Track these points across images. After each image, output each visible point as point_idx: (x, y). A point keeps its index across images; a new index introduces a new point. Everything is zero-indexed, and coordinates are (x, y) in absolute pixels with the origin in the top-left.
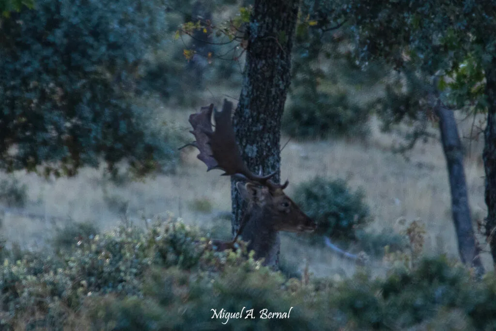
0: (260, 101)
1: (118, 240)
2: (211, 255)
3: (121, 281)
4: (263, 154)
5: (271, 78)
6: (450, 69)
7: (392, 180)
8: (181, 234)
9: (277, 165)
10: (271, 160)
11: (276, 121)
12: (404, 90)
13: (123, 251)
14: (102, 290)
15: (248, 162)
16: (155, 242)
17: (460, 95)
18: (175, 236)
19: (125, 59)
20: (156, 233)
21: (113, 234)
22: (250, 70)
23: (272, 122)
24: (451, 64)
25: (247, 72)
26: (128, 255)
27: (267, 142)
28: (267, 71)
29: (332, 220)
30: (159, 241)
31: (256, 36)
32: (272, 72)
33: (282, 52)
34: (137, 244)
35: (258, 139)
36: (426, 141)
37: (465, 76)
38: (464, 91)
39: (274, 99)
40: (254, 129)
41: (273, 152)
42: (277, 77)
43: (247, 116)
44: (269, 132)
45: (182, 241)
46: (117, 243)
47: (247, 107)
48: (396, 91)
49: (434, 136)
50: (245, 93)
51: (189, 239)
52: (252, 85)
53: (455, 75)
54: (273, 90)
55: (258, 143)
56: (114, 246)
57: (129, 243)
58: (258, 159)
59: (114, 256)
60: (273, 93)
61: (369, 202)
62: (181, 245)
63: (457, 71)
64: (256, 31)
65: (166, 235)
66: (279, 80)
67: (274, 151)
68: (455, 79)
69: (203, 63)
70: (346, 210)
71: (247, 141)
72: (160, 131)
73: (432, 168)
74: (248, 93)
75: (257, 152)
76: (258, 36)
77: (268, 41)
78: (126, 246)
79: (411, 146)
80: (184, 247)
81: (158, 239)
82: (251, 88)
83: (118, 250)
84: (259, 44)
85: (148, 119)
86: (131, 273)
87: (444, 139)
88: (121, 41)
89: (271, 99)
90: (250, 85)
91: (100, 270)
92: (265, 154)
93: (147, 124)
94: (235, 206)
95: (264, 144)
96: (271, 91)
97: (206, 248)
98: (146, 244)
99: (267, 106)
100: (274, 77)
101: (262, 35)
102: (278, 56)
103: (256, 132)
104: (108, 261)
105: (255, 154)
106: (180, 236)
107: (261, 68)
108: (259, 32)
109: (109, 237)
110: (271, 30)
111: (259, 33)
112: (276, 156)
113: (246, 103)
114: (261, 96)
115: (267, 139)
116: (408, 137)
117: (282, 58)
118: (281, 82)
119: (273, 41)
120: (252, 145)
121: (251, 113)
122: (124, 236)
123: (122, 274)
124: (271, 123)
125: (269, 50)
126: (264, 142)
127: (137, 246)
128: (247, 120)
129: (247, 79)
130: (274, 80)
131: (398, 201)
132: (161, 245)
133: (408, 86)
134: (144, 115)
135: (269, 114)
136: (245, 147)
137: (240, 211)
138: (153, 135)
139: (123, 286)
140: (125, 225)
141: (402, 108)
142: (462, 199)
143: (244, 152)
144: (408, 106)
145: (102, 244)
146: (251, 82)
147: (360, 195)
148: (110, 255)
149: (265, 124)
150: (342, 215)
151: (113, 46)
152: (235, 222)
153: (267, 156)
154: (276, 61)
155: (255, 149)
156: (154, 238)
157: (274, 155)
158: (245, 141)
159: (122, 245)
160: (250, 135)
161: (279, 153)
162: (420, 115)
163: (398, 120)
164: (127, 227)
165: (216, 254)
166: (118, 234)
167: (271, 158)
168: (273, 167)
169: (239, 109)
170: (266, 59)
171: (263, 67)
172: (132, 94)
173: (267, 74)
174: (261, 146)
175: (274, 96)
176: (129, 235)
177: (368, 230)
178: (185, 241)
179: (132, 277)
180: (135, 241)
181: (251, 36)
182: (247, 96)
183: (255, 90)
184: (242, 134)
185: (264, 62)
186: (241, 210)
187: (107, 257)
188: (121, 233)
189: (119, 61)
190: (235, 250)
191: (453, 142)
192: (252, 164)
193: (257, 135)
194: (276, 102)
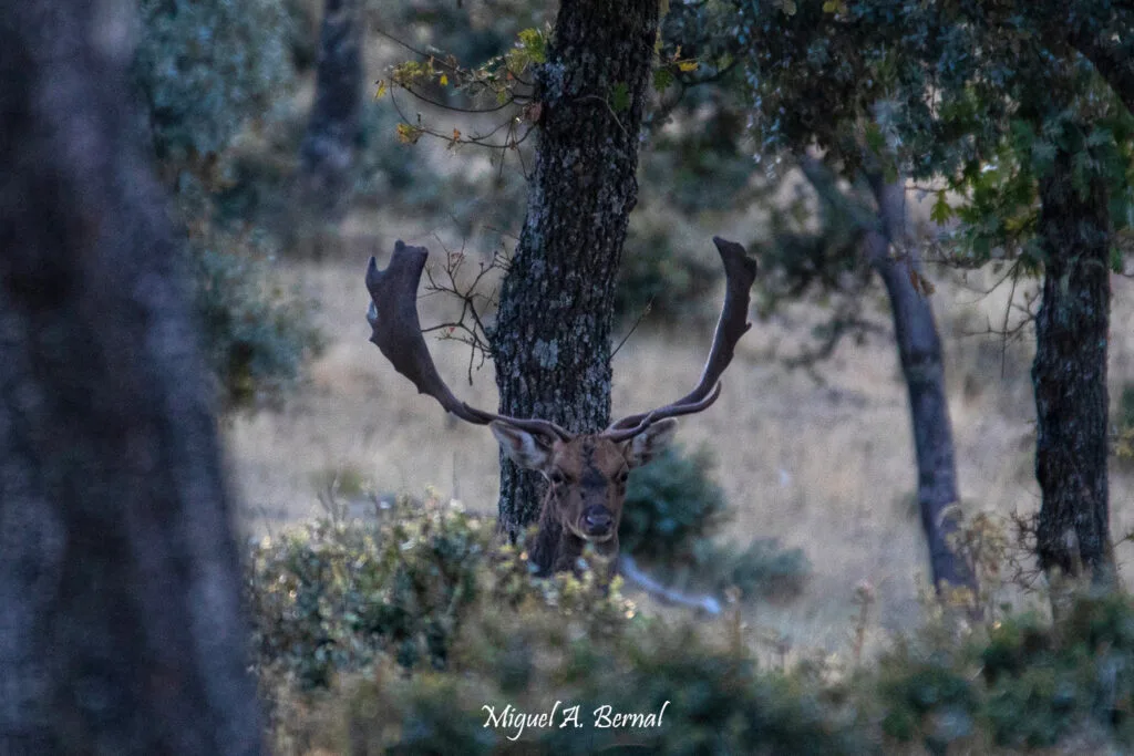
0: (567, 242)
1: (316, 548)
2: (524, 586)
3: (323, 642)
4: (572, 360)
5: (594, 189)
6: (960, 176)
7: (772, 428)
8: (458, 535)
9: (604, 387)
10: (591, 375)
11: (603, 287)
12: (813, 225)
13: (326, 574)
14: (279, 661)
15: (539, 380)
16: (399, 555)
17: (982, 235)
18: (444, 542)
19: (191, 149)
20: (401, 535)
21: (304, 535)
22: (544, 171)
23: (595, 288)
24: (963, 166)
25: (538, 177)
26: (339, 581)
27: (583, 333)
28: (585, 173)
29: (640, 519)
30: (407, 551)
31: (560, 94)
32: (596, 175)
33: (619, 132)
34: (357, 558)
35: (562, 326)
36: (860, 341)
37: (993, 193)
38: (991, 226)
39: (598, 236)
40: (553, 304)
41: (595, 356)
42: (607, 186)
43: (537, 275)
44: (587, 313)
45: (460, 552)
46: (312, 555)
47: (538, 255)
48: (794, 226)
49: (878, 330)
50: (533, 223)
51: (476, 548)
52: (549, 206)
53: (970, 191)
54: (597, 216)
55: (561, 337)
56: (306, 562)
57: (340, 556)
58: (562, 372)
59: (307, 584)
60: (598, 222)
61: (724, 477)
62: (458, 562)
63: (976, 180)
64: (561, 84)
65: (422, 540)
66: (611, 194)
67: (598, 356)
68: (972, 198)
69: (341, 157)
70: (670, 494)
71: (536, 331)
72: (266, 310)
73: (860, 402)
74: (540, 222)
75: (560, 356)
76: (564, 93)
77: (588, 106)
78: (333, 563)
79: (827, 352)
80: (464, 565)
81: (406, 546)
82: (546, 211)
83: (314, 570)
84: (568, 110)
85: (240, 281)
86: (344, 623)
87: (901, 335)
88: (181, 105)
89: (593, 238)
90: (545, 204)
91: (276, 616)
92: (576, 361)
93: (238, 294)
94: (508, 478)
95: (575, 338)
96: (593, 219)
97: (515, 570)
98: (377, 559)
99: (583, 251)
100: (600, 187)
101: (575, 91)
102: (610, 141)
103: (557, 312)
104: (292, 595)
105: (555, 360)
106: (454, 541)
107: (570, 167)
108: (567, 85)
109: (296, 544)
110: (596, 80)
111: (567, 87)
112: (602, 367)
113: (535, 244)
114: (570, 230)
115: (581, 329)
116: (820, 331)
117: (618, 144)
118: (615, 199)
119: (599, 105)
120: (547, 340)
121: (548, 270)
122: (329, 540)
123: (326, 626)
124: (591, 291)
125: (590, 125)
126: (575, 335)
127: (359, 564)
128: (536, 284)
129: (538, 191)
130: (600, 193)
131: (785, 477)
132: (412, 560)
133: (821, 215)
134: (230, 274)
135: (588, 270)
136: (532, 344)
137: (518, 489)
138: (253, 320)
139: (328, 653)
140: (330, 516)
141: (808, 265)
142: (942, 473)
143: (530, 357)
144: (820, 261)
145: (280, 557)
146: (547, 199)
147: (703, 462)
148: (299, 583)
149: (577, 293)
150: (661, 505)
151: (164, 117)
152: (508, 515)
153: (583, 367)
154: (605, 151)
155: (555, 350)
156: (396, 545)
157: (597, 365)
158: (531, 330)
159: (324, 559)
160: (544, 318)
161: (607, 362)
162: (848, 279)
163: (797, 293)
164: (335, 520)
165: (535, 582)
166: (315, 534)
167: (589, 371)
168: (595, 391)
169: (519, 259)
170: (581, 146)
171: (577, 162)
172: (205, 227)
173: (585, 181)
174: (567, 343)
175: (600, 229)
176: (339, 537)
177: (720, 540)
178: (467, 552)
179: (349, 631)
180: (354, 553)
181: (548, 94)
182: (537, 230)
183: (555, 218)
184: (525, 316)
185: (577, 152)
186: (522, 486)
187: (290, 586)
188: (321, 532)
189: (176, 151)
190: (578, 575)
191: (922, 343)
192: (547, 383)
193: (561, 318)
194: (602, 245)
